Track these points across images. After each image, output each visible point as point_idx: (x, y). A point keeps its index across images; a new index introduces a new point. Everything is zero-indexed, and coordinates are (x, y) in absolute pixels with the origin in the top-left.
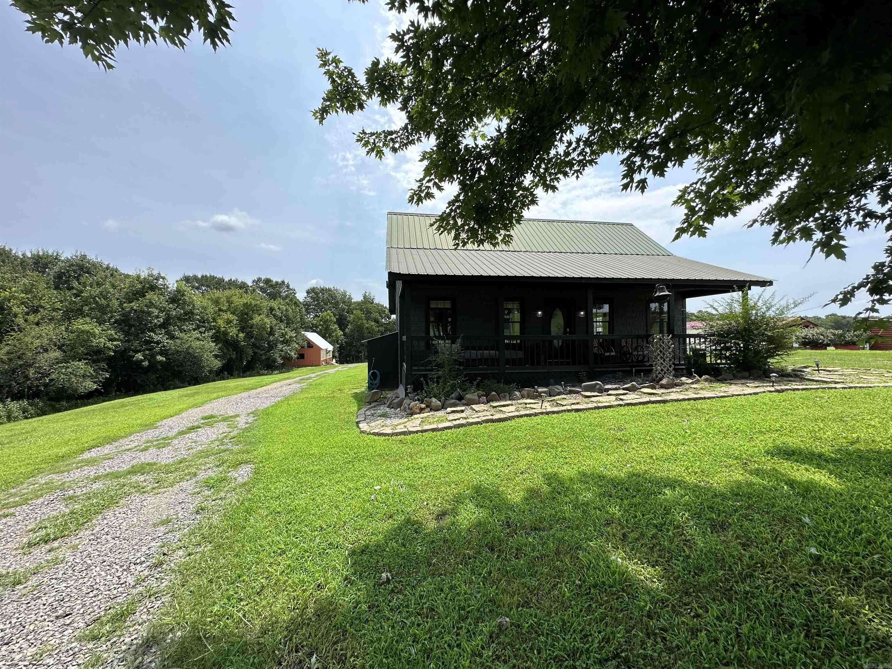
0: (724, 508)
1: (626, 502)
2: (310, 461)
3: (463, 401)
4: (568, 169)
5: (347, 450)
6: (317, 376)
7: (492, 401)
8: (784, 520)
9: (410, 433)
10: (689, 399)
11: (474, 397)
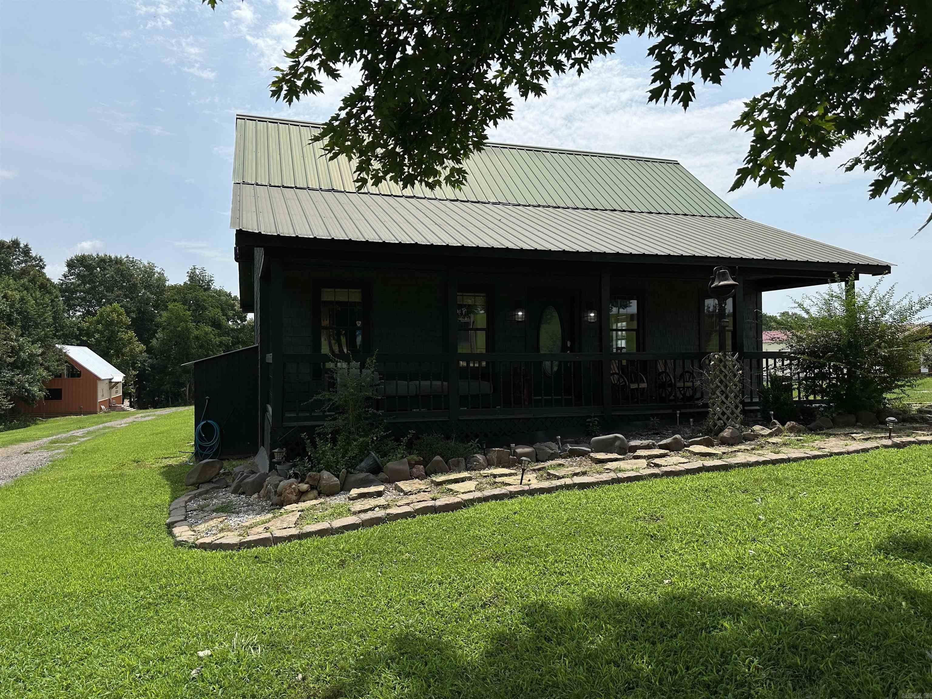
0: (813, 645)
1: (659, 647)
2: (65, 607)
3: (382, 475)
4: (562, 57)
5: (146, 581)
6: (89, 433)
7: (436, 473)
8: (900, 657)
9: (277, 540)
10: (765, 463)
11: (401, 467)
